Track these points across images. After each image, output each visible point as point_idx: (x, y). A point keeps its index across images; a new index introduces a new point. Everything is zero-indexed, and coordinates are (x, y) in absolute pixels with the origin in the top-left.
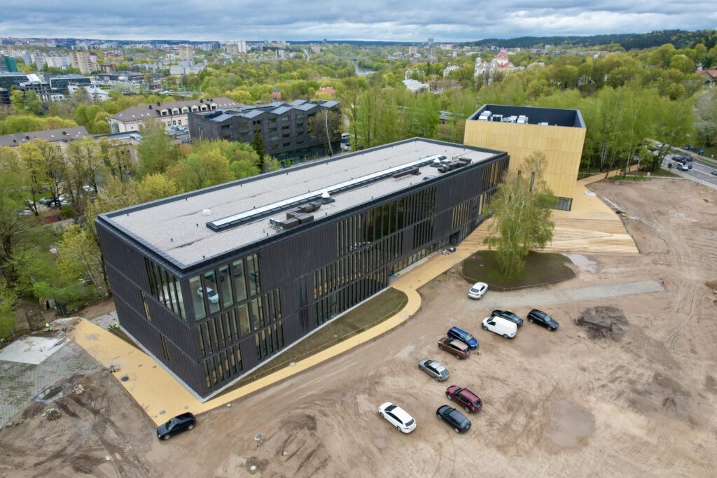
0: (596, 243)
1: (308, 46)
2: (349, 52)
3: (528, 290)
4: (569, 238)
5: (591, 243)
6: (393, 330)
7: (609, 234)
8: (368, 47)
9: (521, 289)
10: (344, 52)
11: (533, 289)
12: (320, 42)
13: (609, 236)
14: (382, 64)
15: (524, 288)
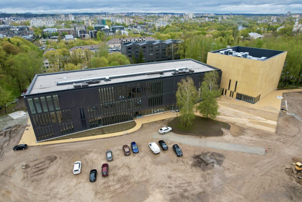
0: (253, 122)
1: (222, 16)
2: (240, 19)
3: (190, 136)
4: (240, 117)
5: (250, 122)
6: (115, 137)
7: (265, 120)
8: (253, 16)
9: (187, 135)
10: (238, 19)
11: (192, 136)
12: (228, 15)
13: (264, 120)
14: (253, 25)
15: (189, 135)
